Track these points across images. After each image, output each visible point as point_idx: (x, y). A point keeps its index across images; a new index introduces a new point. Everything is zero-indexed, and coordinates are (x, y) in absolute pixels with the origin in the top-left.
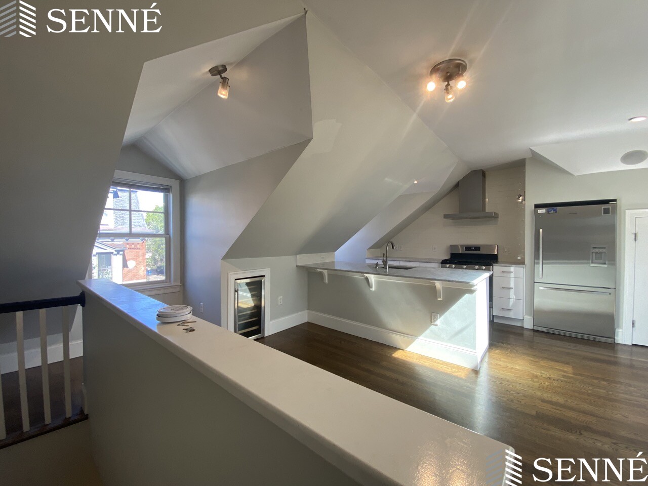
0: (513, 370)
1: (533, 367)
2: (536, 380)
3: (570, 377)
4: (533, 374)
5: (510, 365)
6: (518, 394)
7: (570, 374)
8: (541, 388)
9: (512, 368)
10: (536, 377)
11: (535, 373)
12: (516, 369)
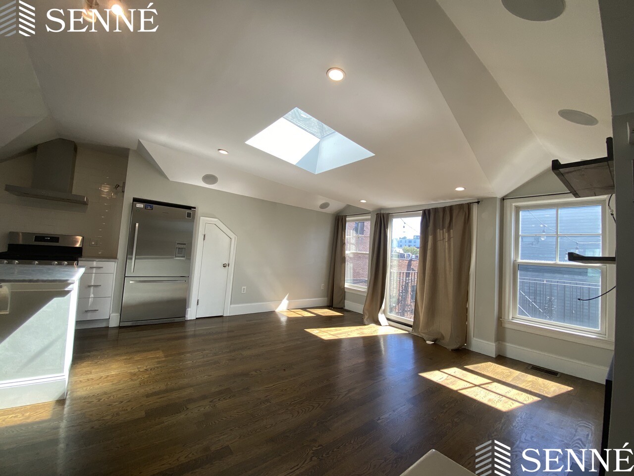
0: (109, 378)
1: (128, 365)
2: (135, 378)
3: (163, 361)
4: (131, 373)
5: (103, 374)
6: (122, 402)
7: (163, 358)
8: (142, 384)
9: (108, 376)
10: (135, 374)
11: (132, 371)
12: (112, 376)
